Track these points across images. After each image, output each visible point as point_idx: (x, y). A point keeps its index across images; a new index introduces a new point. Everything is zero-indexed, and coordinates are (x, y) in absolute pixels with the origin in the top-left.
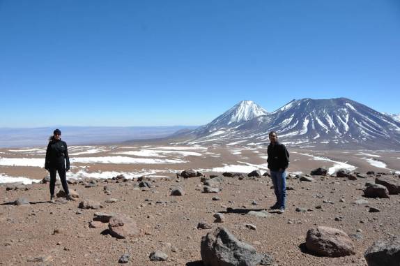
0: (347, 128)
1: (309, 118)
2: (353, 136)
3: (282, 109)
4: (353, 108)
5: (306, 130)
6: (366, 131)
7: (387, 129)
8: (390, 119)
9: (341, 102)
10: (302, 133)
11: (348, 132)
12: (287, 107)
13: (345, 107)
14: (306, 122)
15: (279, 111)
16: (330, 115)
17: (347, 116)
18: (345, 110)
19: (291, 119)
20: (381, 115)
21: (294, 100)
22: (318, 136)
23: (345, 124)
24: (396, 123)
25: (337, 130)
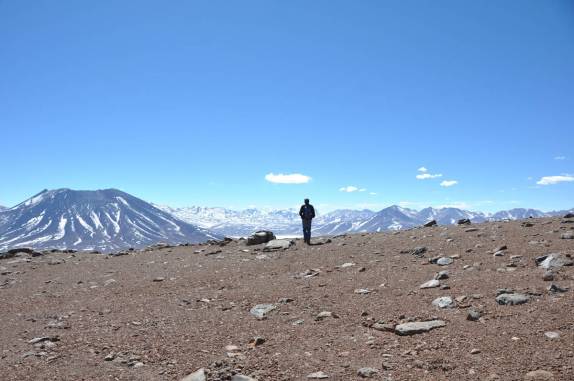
0: (118, 229)
1: (67, 216)
2: (125, 240)
3: (27, 204)
4: (125, 202)
5: (63, 233)
6: (141, 232)
7: (165, 230)
8: (169, 216)
9: (111, 194)
10: (57, 238)
11: (119, 235)
12: (35, 200)
13: (116, 201)
14: (63, 222)
15: (22, 206)
16: (96, 212)
17: (119, 213)
18: (116, 205)
19: (40, 218)
20: (159, 211)
21: (46, 190)
22: (80, 241)
23: (116, 224)
24: (175, 221)
25: (105, 232)
